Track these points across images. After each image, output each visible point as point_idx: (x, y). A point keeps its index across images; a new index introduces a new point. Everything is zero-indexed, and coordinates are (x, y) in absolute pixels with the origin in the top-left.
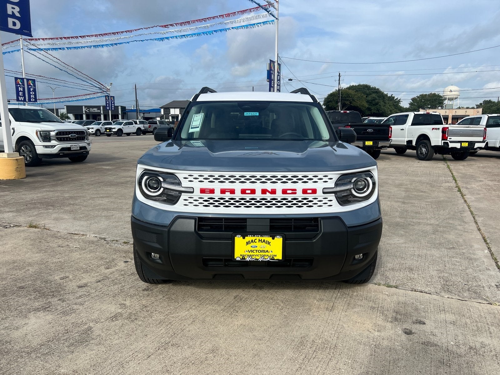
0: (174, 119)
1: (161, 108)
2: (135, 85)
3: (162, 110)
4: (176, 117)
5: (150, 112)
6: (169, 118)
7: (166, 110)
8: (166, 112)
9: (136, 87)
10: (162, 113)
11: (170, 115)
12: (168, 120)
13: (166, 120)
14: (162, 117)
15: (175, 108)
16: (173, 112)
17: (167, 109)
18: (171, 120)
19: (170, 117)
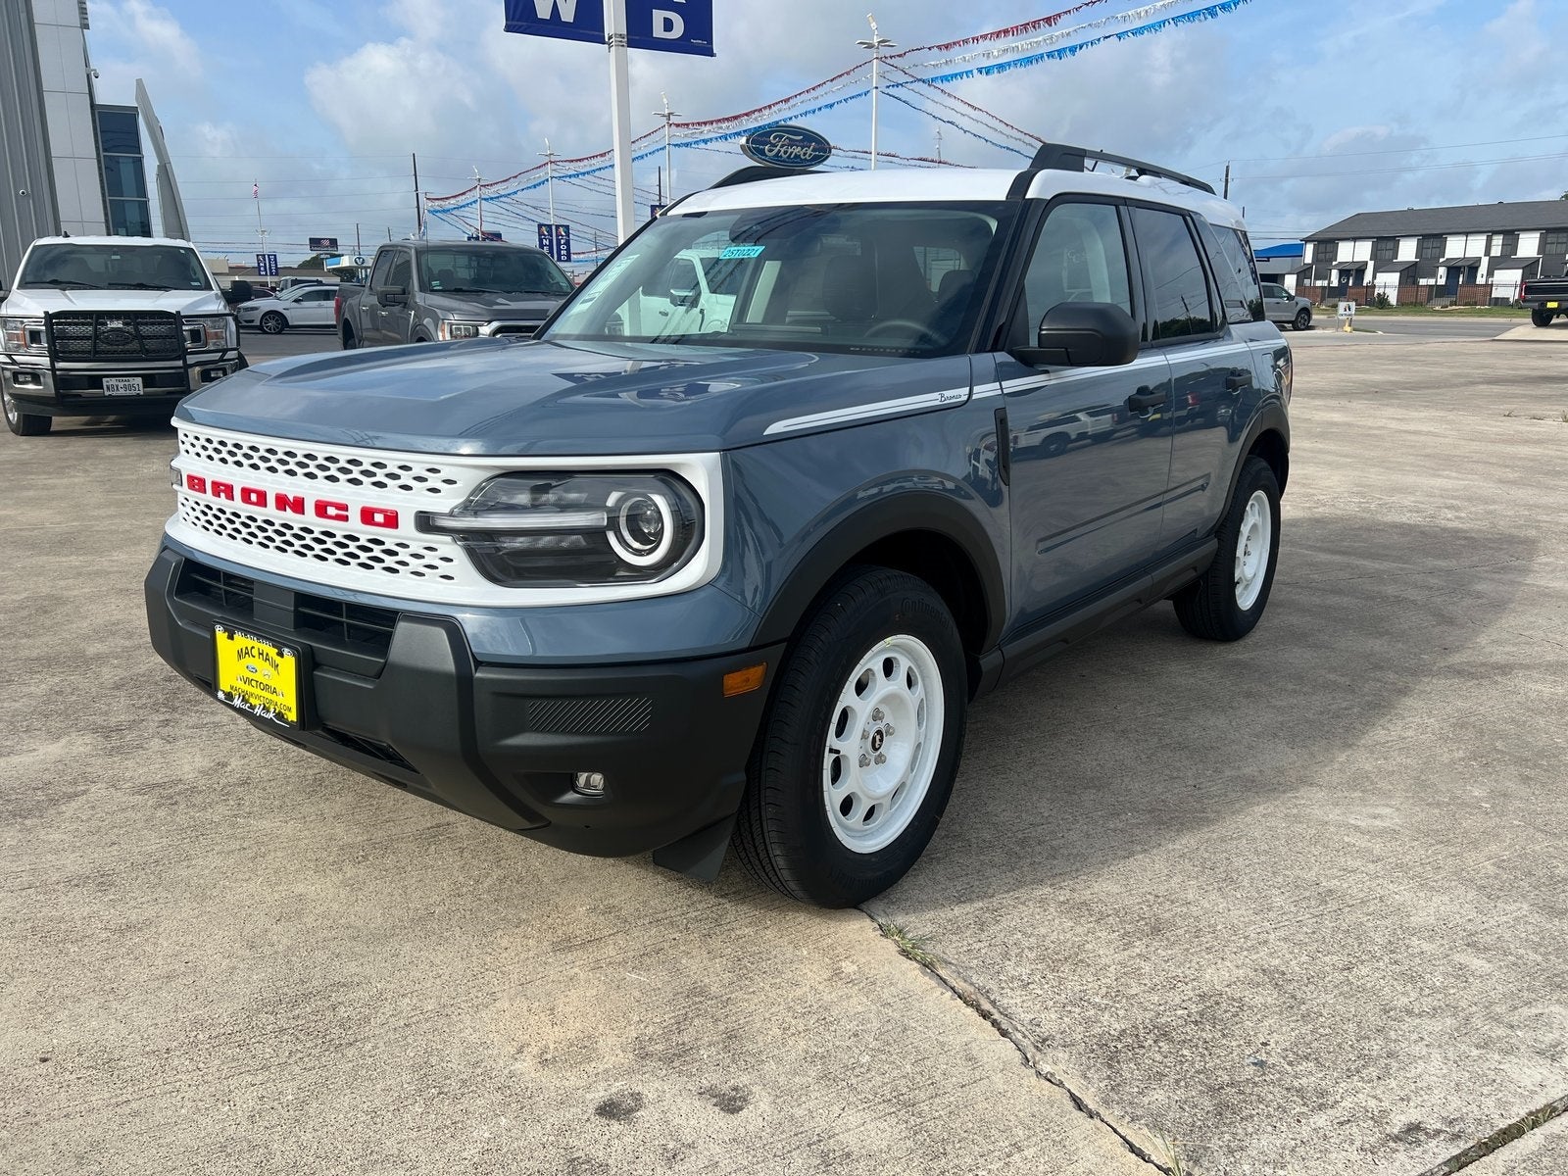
0: (1348, 280)
1: (1307, 240)
2: (1227, 167)
3: (1309, 248)
4: (1356, 270)
5: (1268, 258)
6: (1327, 277)
7: (1322, 247)
8: (1322, 256)
9: (1227, 175)
10: (1308, 258)
11: (1334, 263)
12: (1325, 283)
13: (1319, 283)
14: (1303, 273)
15: (1355, 239)
16: (1346, 252)
17: (1326, 244)
18: (1335, 283)
19: (1335, 273)
